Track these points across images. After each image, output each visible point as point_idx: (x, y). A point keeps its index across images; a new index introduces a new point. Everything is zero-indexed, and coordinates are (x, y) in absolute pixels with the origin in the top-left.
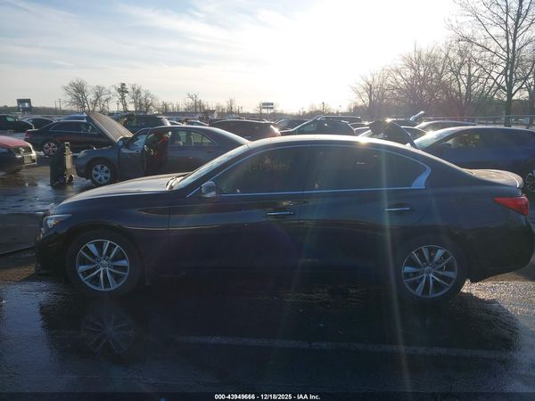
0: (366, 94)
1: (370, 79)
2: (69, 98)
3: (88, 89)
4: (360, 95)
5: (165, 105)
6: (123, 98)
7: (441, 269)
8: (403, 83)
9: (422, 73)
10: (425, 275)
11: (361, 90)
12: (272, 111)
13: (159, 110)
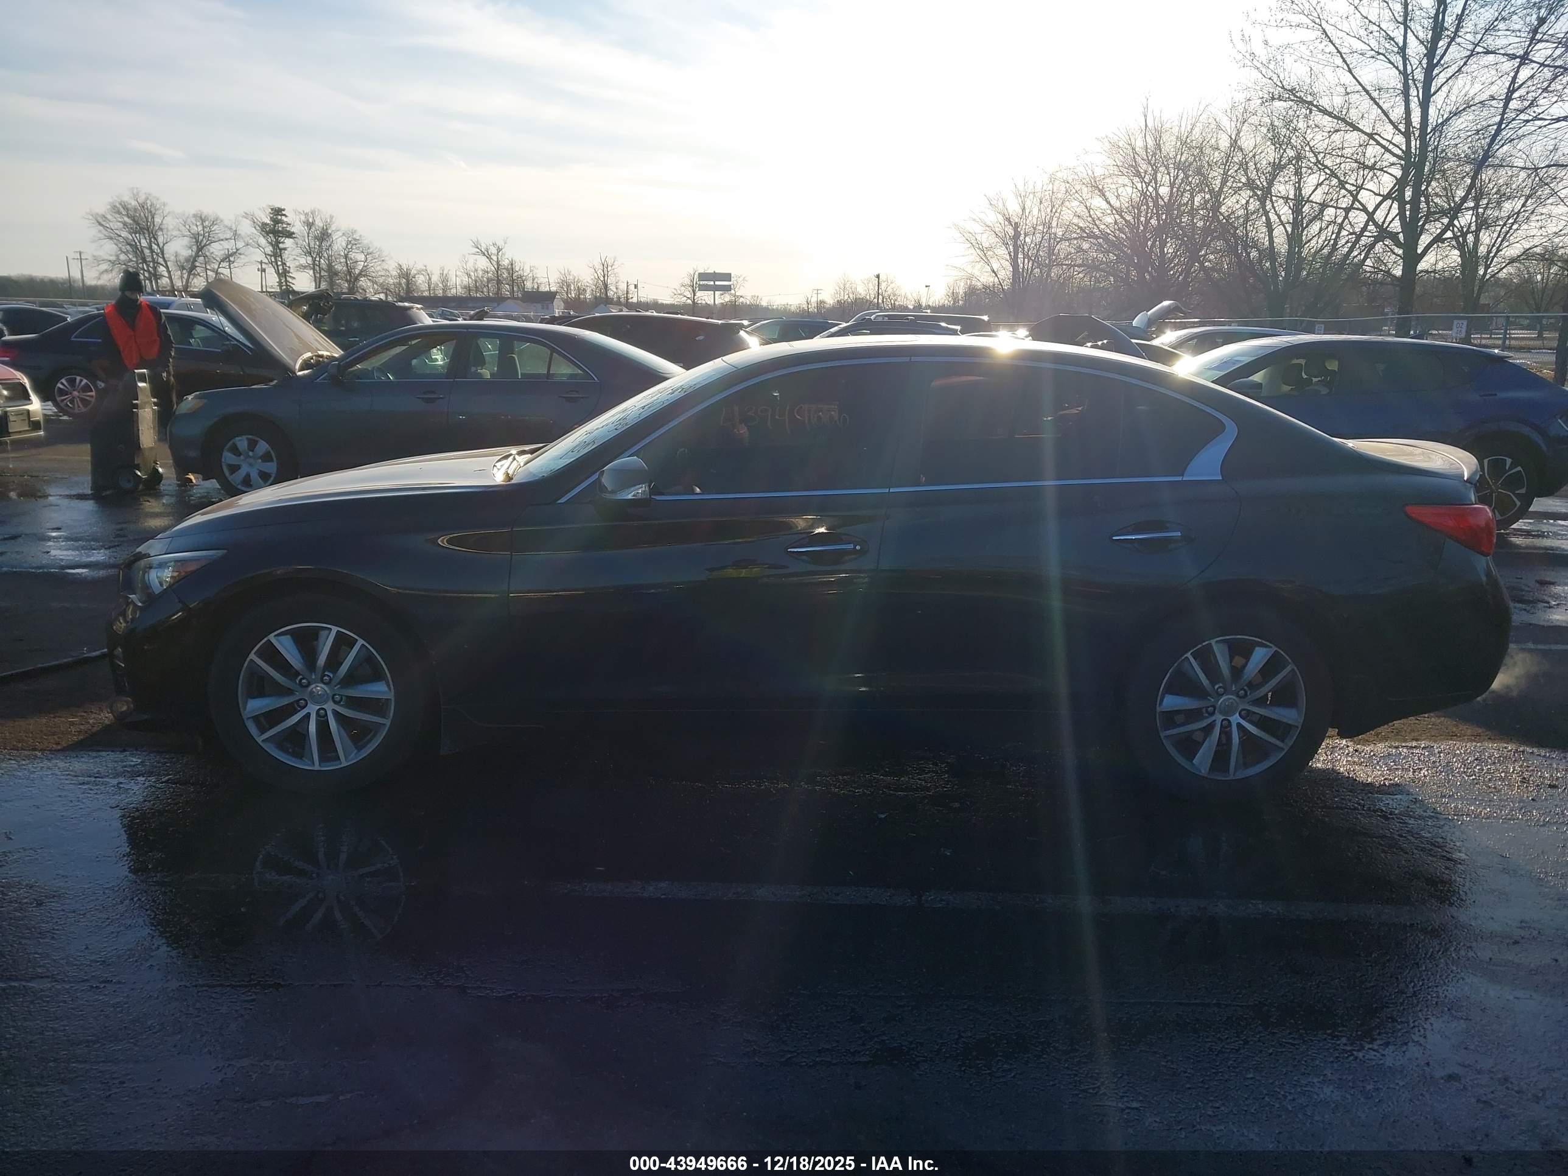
0: (1002, 251)
1: (1014, 208)
2: (109, 249)
3: (170, 223)
4: (984, 253)
5: (406, 275)
6: (277, 252)
7: (1261, 701)
8: (1109, 220)
9: (1164, 191)
10: (1219, 718)
11: (988, 240)
12: (727, 298)
13: (386, 290)
